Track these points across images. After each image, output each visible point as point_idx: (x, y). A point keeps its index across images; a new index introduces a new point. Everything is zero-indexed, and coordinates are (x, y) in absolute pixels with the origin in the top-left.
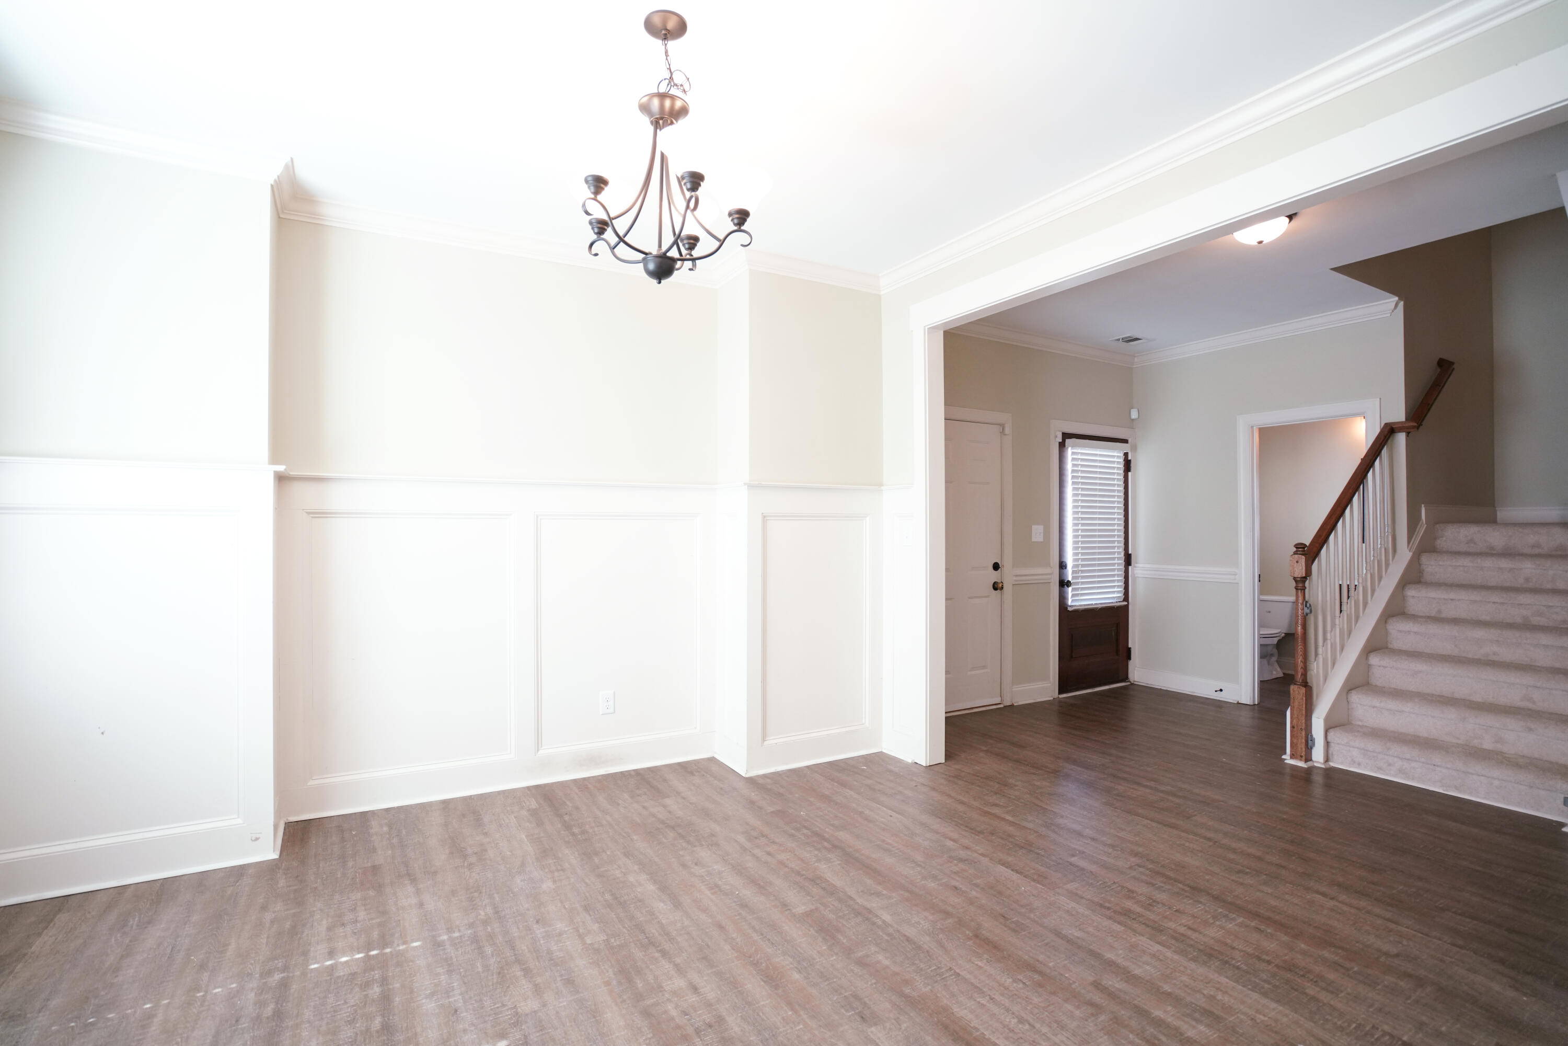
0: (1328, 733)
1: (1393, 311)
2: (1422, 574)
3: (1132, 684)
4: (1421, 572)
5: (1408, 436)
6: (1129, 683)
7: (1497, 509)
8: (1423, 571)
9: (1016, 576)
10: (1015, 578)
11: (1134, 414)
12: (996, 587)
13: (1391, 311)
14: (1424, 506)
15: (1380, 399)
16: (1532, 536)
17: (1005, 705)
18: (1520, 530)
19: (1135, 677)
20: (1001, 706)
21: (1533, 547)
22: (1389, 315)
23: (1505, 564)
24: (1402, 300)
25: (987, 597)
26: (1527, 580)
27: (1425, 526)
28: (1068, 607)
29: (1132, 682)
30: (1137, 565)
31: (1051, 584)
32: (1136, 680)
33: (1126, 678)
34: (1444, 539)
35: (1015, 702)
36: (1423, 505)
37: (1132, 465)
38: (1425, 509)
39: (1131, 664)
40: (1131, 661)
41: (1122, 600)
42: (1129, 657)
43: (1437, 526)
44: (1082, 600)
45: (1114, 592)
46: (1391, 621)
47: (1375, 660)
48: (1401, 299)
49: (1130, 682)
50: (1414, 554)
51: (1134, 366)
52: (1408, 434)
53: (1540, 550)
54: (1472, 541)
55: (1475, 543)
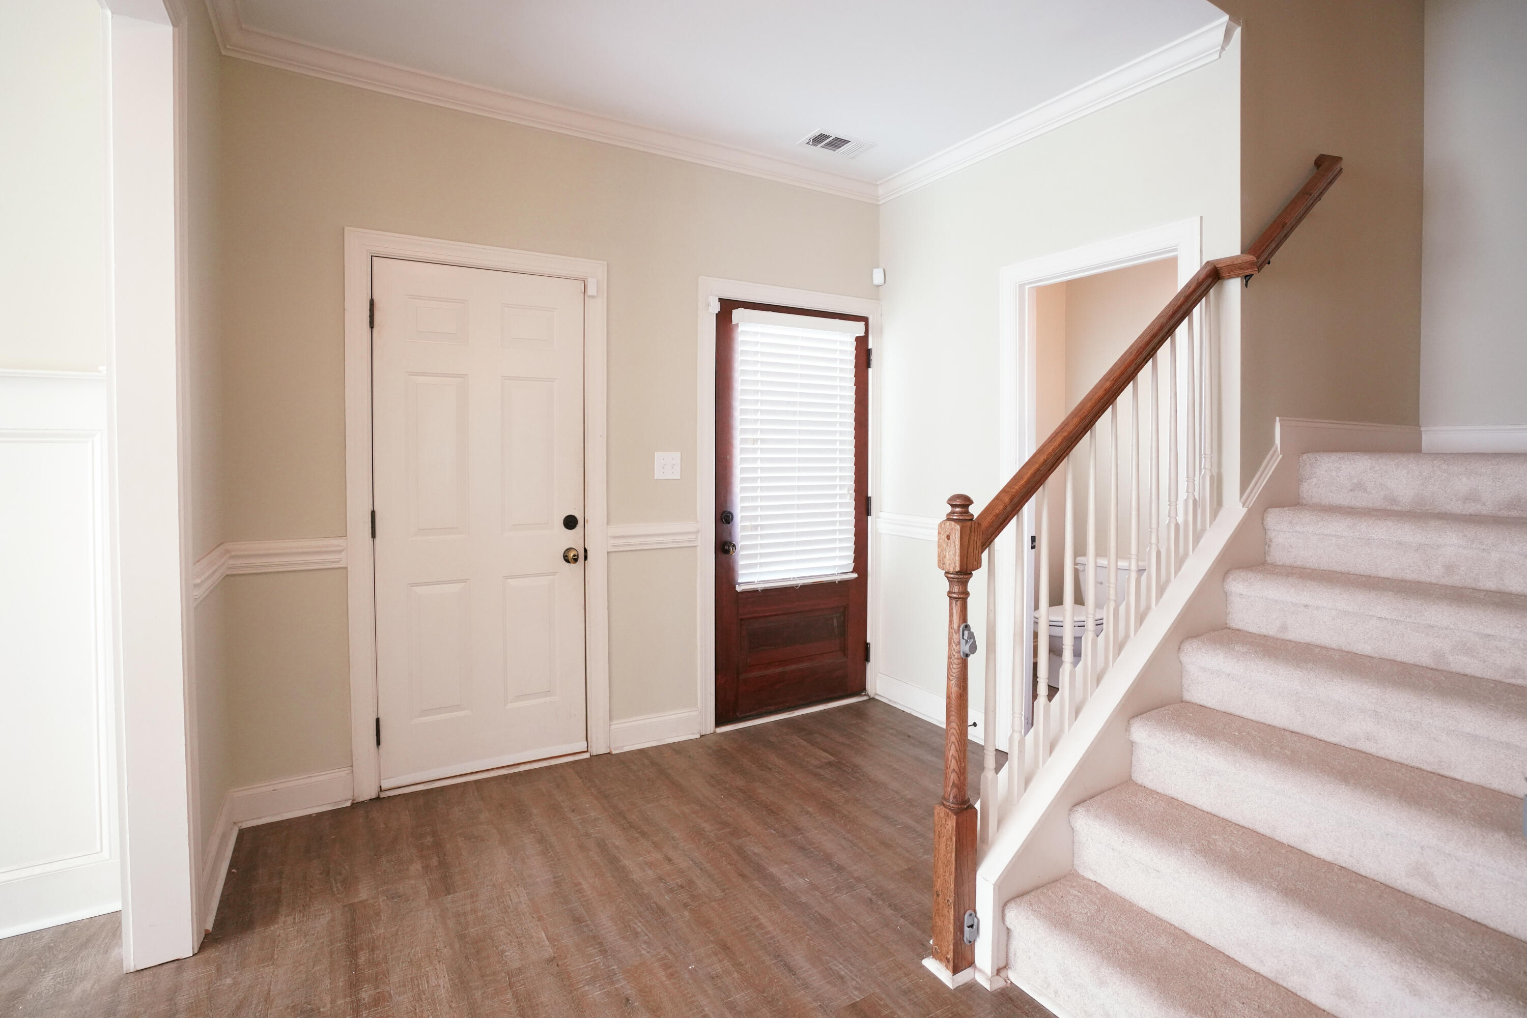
0: (1007, 911)
1: (1223, 48)
2: (1269, 546)
3: (872, 699)
4: (1265, 543)
5: (1246, 286)
6: (865, 698)
7: (1422, 429)
8: (1271, 541)
9: (615, 537)
10: (612, 541)
11: (878, 278)
12: (569, 557)
13: (1220, 48)
14: (1280, 420)
15: (1201, 217)
16: (1464, 479)
17: (595, 754)
18: (1444, 467)
19: (878, 688)
20: (587, 756)
21: (1466, 499)
22: (1217, 56)
23: (1408, 534)
24: (1240, 26)
25: (554, 574)
26: (1450, 569)
27: (1281, 456)
28: (737, 586)
29: (872, 696)
30: (881, 514)
31: (698, 548)
32: (878, 692)
33: (861, 688)
34: (1315, 480)
35: (616, 749)
36: (1278, 418)
37: (874, 357)
38: (1281, 426)
39: (870, 667)
40: (870, 663)
41: (851, 570)
42: (867, 658)
43: (1305, 456)
44: (761, 573)
45: (834, 558)
46: (1187, 646)
47: (1141, 733)
48: (1235, 17)
49: (868, 695)
50: (1249, 511)
51: (880, 203)
52: (1247, 278)
53: (1479, 506)
54: (1359, 487)
55: (1365, 490)
